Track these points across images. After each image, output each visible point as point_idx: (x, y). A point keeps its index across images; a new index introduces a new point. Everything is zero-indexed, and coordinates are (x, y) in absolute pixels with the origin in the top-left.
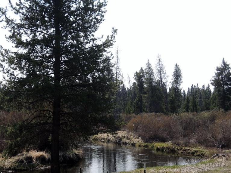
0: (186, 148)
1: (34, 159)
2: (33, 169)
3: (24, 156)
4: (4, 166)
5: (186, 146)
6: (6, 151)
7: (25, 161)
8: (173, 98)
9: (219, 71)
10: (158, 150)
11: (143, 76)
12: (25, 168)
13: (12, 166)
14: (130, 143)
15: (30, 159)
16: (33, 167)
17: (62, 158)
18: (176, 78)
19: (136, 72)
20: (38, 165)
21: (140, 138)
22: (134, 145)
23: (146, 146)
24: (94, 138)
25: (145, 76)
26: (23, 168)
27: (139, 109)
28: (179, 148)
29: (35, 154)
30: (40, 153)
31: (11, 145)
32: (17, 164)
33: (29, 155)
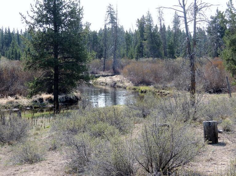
0: (163, 91)
1: (44, 100)
2: (44, 107)
3: (37, 98)
4: (24, 104)
5: (163, 89)
6: (29, 95)
7: (38, 101)
8: (172, 43)
9: (213, 19)
10: (142, 92)
11: (144, 23)
12: (38, 106)
13: (29, 105)
14: (123, 86)
15: (41, 100)
16: (44, 105)
17: (64, 98)
18: (175, 25)
19: (138, 19)
20: (47, 104)
21: (131, 82)
22: (126, 88)
23: (135, 89)
24: (95, 82)
25: (146, 23)
26: (37, 106)
27: (141, 54)
28: (157, 91)
29: (45, 96)
30: (48, 96)
31: (32, 92)
32: (33, 103)
33: (41, 97)
